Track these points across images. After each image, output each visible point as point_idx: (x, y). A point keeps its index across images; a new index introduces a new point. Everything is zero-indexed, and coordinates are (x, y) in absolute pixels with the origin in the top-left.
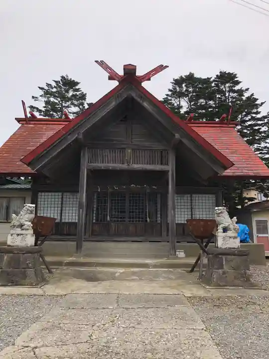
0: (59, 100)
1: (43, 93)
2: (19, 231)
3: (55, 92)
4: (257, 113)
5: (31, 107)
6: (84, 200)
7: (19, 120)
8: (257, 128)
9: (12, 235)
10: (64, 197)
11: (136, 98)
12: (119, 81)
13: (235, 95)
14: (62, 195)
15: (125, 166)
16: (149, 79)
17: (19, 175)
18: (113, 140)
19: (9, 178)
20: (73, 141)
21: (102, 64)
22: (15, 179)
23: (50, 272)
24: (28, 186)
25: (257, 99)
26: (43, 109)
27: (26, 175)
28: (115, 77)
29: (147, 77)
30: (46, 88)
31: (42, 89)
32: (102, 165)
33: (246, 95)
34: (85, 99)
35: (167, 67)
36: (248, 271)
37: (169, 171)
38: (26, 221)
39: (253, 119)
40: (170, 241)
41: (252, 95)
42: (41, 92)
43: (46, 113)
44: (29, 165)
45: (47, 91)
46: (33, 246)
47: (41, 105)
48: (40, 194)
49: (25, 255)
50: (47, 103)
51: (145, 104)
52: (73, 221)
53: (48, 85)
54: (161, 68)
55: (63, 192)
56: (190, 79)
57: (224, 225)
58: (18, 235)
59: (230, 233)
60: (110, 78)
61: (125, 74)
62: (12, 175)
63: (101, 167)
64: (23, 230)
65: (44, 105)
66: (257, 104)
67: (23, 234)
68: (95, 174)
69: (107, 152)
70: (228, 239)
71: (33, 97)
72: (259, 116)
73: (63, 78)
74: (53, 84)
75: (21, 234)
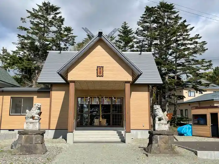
1: (30, 15)
4: (188, 35)
9: (27, 123)
30: (33, 12)
31: (29, 12)
38: (36, 114)
41: (185, 21)
42: (29, 14)
45: (34, 14)
49: (36, 135)
53: (34, 10)
57: (159, 117)
59: (162, 121)
66: (187, 29)
67: (34, 123)
70: (161, 125)
71: (22, 19)
73: (45, 4)
74: (37, 8)
75: (32, 123)
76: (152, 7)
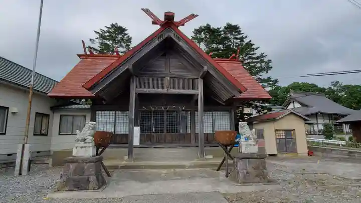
0: (111, 42)
2: (82, 144)
3: (108, 36)
4: (254, 54)
5: (90, 47)
6: (133, 117)
7: (80, 56)
8: (253, 65)
9: (76, 148)
10: (117, 114)
11: (174, 38)
12: (161, 25)
13: (238, 41)
14: (115, 113)
15: (165, 91)
16: (183, 25)
17: (80, 98)
18: (156, 71)
19: (72, 100)
20: (124, 72)
21: (147, 11)
22: (77, 101)
23: (109, 175)
24: (89, 106)
25: (254, 44)
26: (99, 49)
27: (87, 98)
28: (157, 22)
29: (182, 23)
30: (101, 33)
31: (96, 32)
32: (146, 90)
33: (246, 41)
34: (130, 42)
35: (197, 16)
36: (265, 171)
37: (198, 95)
38: (89, 136)
39: (250, 58)
40: (199, 146)
41: (250, 41)
42: (98, 36)
43: (101, 52)
44: (89, 89)
45: (102, 34)
46: (95, 156)
47: (97, 46)
48: (98, 112)
49: (88, 164)
50: (102, 44)
51: (181, 43)
52: (125, 133)
53: (102, 31)
54: (193, 16)
55: (115, 110)
56: (208, 29)
57: (246, 136)
58: (82, 147)
59: (250, 142)
60: (154, 23)
61: (165, 19)
62: (75, 98)
63: (146, 91)
64: (86, 143)
65: (99, 46)
66: (253, 48)
67: (86, 147)
68: (141, 97)
69: (150, 80)
70: (249, 146)
71: (91, 40)
72: (254, 56)
73: (113, 26)
74: (106, 29)
75: (84, 147)
76: (218, 28)
